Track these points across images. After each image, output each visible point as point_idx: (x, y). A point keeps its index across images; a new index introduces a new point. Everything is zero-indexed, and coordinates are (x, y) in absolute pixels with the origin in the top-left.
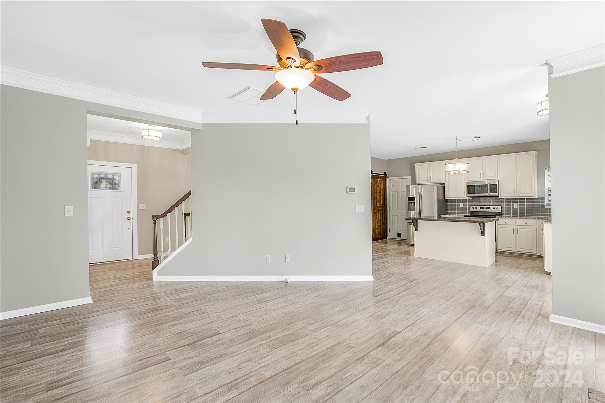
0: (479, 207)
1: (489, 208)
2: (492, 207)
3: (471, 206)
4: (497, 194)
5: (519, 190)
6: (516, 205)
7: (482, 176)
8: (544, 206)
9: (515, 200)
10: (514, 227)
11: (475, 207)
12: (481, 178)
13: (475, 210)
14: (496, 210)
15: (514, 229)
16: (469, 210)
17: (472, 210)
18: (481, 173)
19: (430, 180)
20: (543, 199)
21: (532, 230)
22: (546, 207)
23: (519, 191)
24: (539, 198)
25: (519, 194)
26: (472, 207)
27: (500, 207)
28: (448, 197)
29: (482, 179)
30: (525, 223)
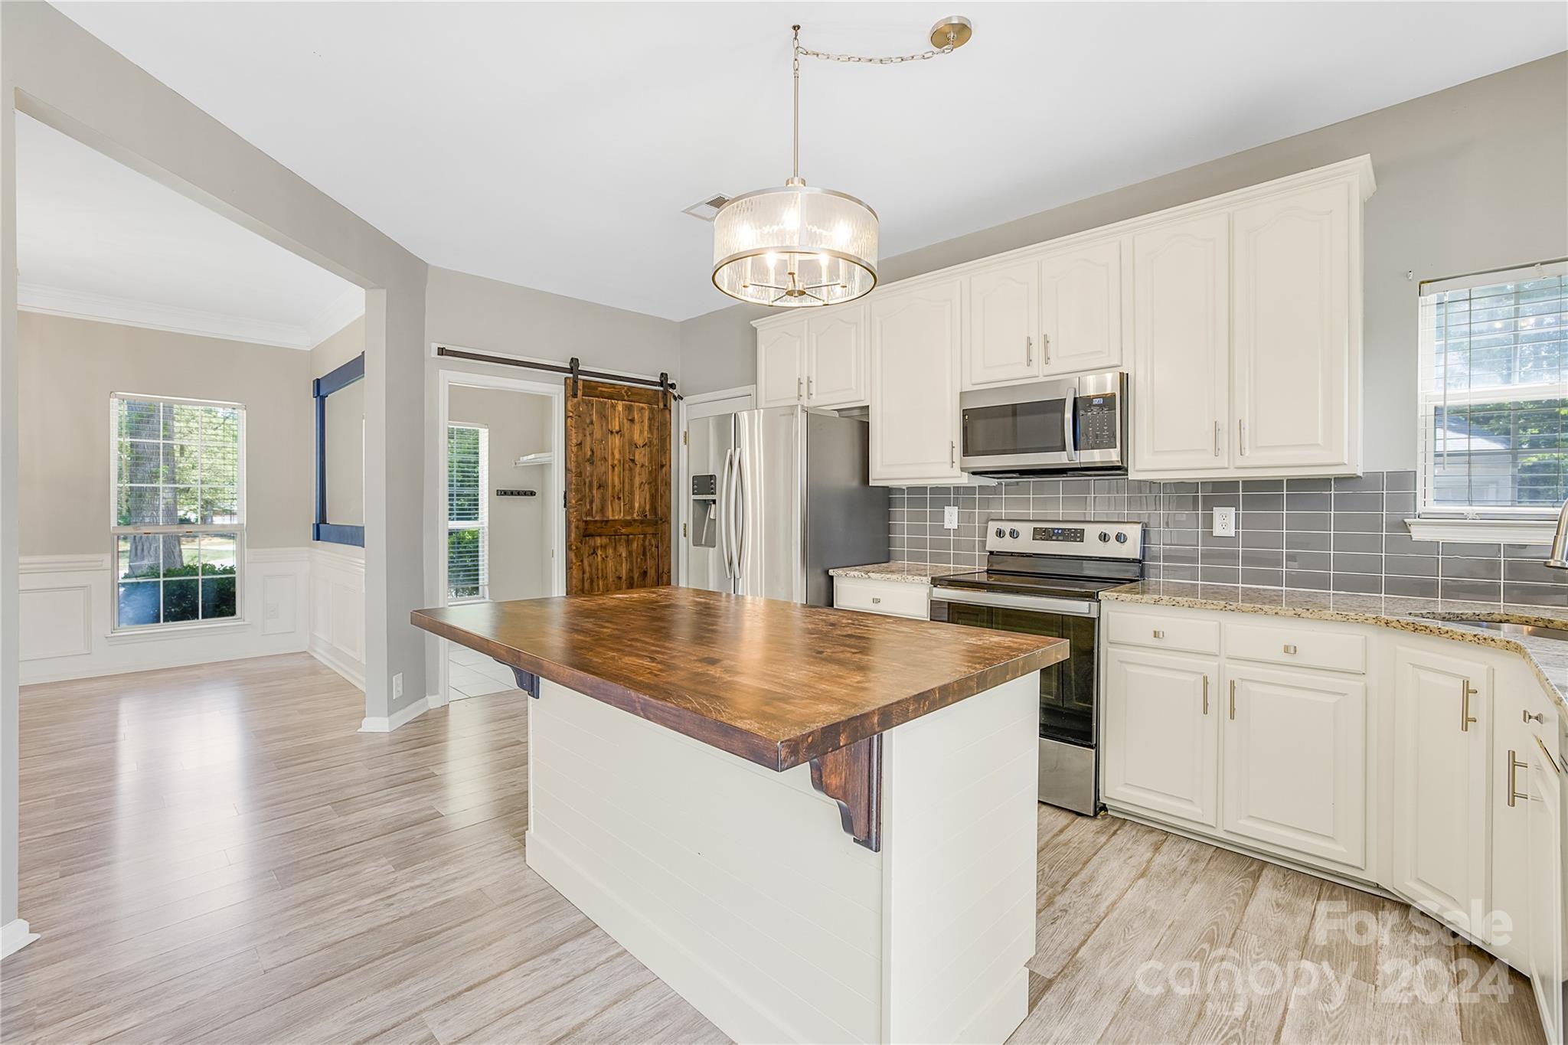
0: (1026, 530)
1: (1078, 536)
2: (1092, 531)
3: (990, 523)
4: (1113, 456)
5: (1246, 424)
6: (1225, 521)
7: (1037, 352)
8: (1405, 527)
9: (1221, 492)
10: (1209, 666)
11: (1007, 527)
12: (1034, 363)
13: (1007, 545)
14: (1113, 549)
15: (1205, 679)
16: (984, 543)
17: (994, 544)
18: (1034, 342)
19: (810, 394)
20: (1403, 481)
21: (1333, 699)
22: (1419, 533)
23: (1246, 434)
24: (1374, 479)
25: (1247, 453)
26: (993, 527)
27: (1134, 532)
28: (881, 474)
29: (1039, 372)
30: (1286, 649)
